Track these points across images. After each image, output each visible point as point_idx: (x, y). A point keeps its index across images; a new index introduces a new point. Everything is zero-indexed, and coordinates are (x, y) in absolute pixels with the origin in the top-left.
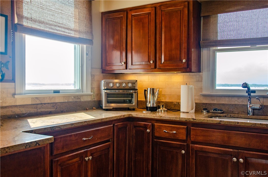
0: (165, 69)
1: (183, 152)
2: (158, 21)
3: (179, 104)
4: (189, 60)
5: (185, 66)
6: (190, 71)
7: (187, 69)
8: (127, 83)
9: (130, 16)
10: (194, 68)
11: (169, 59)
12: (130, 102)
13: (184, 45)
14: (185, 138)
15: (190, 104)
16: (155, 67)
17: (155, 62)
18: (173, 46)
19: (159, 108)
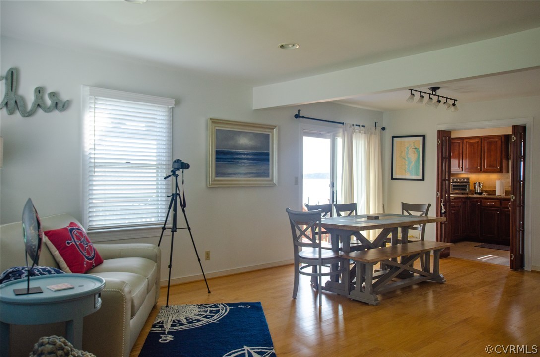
0: (486, 172)
1: (498, 213)
2: (483, 145)
3: (495, 191)
4: (501, 167)
5: (499, 170)
6: (502, 173)
7: (501, 171)
8: (460, 179)
9: (465, 142)
10: (504, 171)
11: (490, 166)
12: (465, 189)
13: (499, 160)
14: (499, 206)
15: (502, 191)
16: (481, 170)
17: (481, 168)
18: (492, 159)
19: (483, 193)
